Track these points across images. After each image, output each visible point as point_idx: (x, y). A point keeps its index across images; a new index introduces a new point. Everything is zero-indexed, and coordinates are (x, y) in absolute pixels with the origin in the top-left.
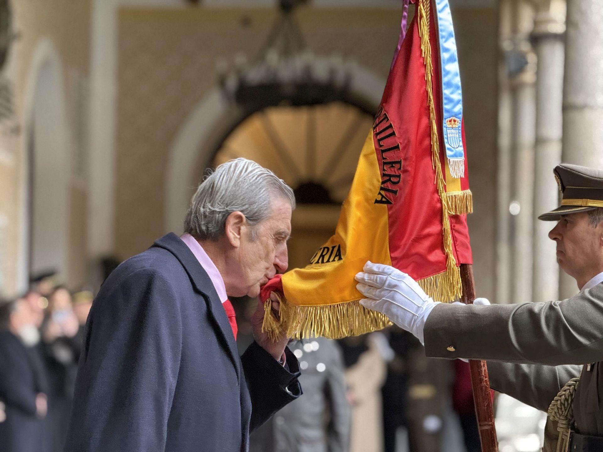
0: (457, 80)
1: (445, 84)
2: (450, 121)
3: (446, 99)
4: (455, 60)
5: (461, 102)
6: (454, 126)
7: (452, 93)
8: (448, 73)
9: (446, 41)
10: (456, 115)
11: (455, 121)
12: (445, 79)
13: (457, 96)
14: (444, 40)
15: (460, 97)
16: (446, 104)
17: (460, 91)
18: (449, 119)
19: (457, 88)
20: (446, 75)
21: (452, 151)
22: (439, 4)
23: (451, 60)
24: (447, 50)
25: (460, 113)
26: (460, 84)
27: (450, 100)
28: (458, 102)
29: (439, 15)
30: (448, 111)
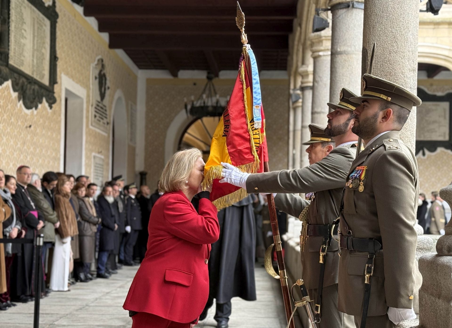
0: (259, 91)
1: (254, 92)
2: (256, 106)
3: (254, 98)
4: (258, 83)
5: (261, 99)
6: (258, 108)
7: (257, 96)
8: (255, 88)
9: (255, 76)
10: (258, 104)
11: (258, 106)
12: (254, 91)
13: (259, 97)
14: (254, 75)
15: (261, 98)
16: (254, 100)
17: (260, 95)
18: (255, 106)
19: (259, 94)
20: (254, 89)
21: (256, 118)
22: (252, 62)
23: (257, 83)
24: (255, 79)
25: (260, 103)
26: (260, 92)
27: (256, 99)
28: (260, 99)
29: (252, 66)
30: (255, 103)
